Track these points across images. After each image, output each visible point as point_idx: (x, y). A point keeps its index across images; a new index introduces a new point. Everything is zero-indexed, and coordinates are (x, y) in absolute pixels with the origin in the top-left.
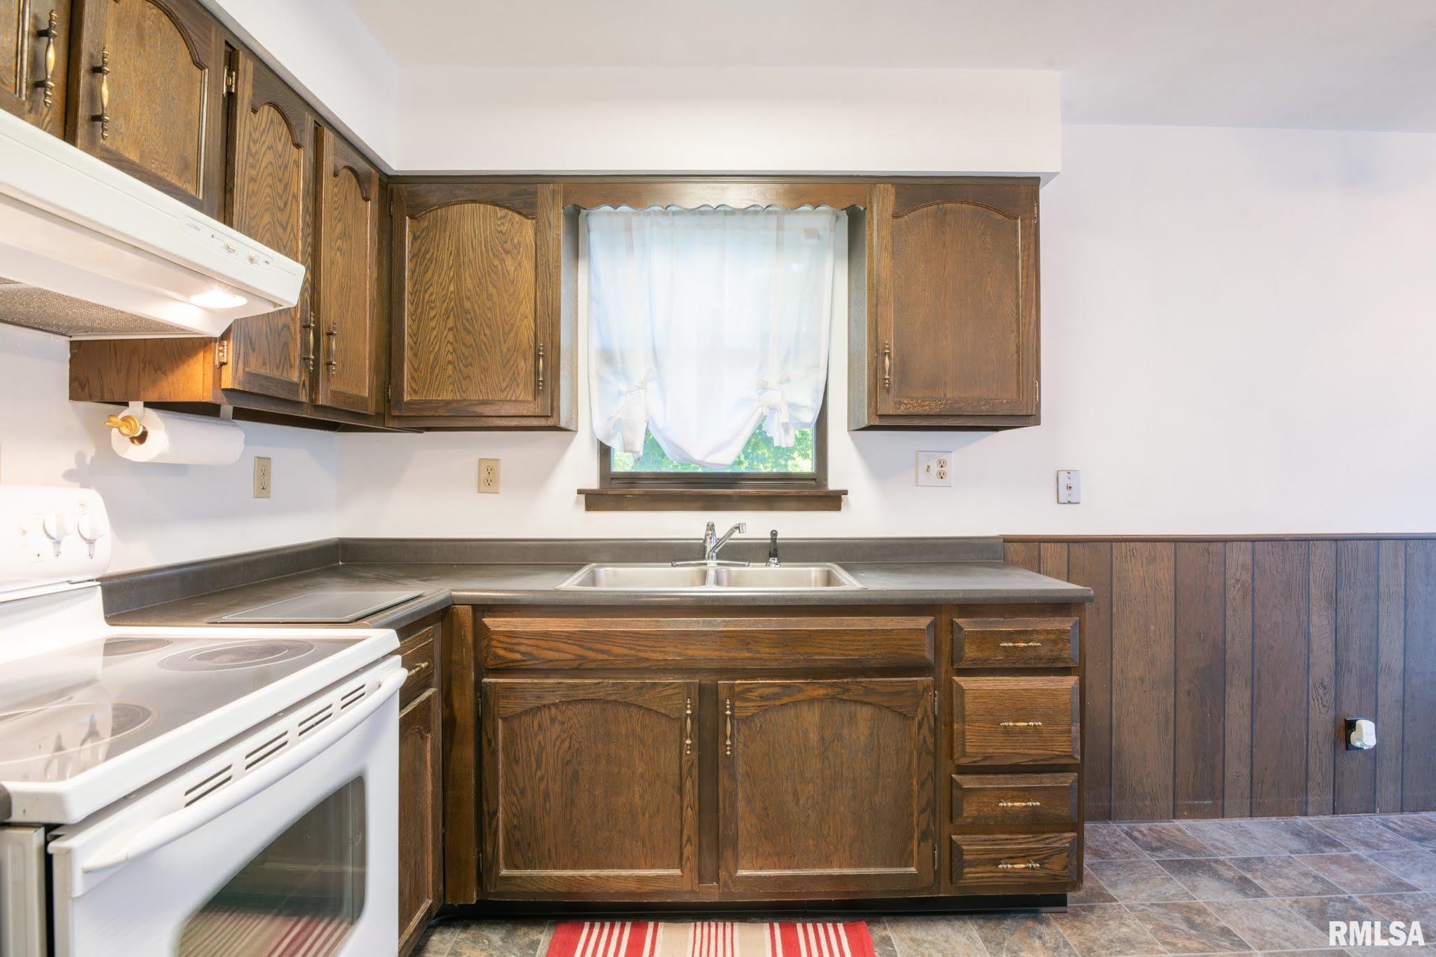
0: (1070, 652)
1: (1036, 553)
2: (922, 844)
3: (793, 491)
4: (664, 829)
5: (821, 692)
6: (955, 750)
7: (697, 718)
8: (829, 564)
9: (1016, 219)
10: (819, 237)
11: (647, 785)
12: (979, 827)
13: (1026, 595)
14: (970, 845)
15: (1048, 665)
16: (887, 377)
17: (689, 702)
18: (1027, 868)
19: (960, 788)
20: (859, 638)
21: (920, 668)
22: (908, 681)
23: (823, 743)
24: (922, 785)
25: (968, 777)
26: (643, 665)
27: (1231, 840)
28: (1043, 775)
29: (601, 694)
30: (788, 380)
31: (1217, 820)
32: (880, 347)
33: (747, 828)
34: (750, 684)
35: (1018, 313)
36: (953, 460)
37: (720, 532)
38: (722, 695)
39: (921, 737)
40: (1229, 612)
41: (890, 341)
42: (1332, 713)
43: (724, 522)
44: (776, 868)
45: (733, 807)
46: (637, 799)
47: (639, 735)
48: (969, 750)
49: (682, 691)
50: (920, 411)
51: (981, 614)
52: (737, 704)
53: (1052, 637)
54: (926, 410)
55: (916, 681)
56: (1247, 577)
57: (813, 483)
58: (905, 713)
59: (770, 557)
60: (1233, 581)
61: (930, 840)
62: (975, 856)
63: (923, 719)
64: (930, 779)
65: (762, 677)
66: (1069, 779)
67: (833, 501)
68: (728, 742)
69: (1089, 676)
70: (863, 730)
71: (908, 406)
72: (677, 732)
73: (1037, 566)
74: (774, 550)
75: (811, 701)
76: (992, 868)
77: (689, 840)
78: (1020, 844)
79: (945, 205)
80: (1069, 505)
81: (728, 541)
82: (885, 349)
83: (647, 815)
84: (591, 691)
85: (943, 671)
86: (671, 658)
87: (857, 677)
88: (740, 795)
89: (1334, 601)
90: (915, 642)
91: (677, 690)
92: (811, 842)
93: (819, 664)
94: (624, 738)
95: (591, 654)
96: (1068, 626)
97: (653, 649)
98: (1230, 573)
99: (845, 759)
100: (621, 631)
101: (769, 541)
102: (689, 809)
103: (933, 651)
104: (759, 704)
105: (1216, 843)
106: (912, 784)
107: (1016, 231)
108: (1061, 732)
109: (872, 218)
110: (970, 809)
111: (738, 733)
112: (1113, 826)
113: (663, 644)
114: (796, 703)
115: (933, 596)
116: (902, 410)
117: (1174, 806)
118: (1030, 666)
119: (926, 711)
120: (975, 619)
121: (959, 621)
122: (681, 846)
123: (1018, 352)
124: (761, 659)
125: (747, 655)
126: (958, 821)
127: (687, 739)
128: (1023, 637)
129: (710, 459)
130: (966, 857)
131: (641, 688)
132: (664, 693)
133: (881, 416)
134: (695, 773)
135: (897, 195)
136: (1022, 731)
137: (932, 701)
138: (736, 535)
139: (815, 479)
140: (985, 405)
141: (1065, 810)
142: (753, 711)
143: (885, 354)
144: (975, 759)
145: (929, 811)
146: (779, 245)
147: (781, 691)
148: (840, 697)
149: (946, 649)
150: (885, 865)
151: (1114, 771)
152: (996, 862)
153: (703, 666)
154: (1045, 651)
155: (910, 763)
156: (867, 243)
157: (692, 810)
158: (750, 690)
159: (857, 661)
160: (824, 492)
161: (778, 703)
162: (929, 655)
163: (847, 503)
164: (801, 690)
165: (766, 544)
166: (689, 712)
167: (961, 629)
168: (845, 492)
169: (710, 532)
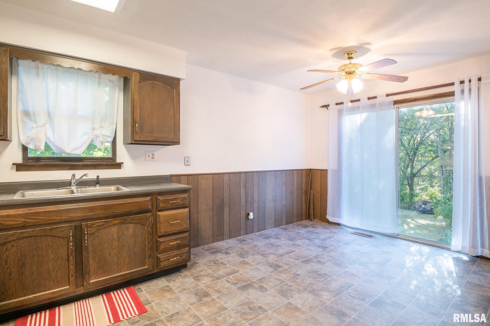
0: (187, 202)
1: (179, 179)
2: (149, 259)
3: (104, 163)
4: (62, 274)
5: (118, 222)
6: (158, 232)
7: (74, 236)
8: (118, 185)
9: (174, 89)
10: (114, 83)
11: (54, 261)
12: (165, 251)
13: (176, 189)
14: (162, 256)
15: (182, 206)
16: (137, 129)
17: (71, 231)
18: (177, 259)
19: (159, 242)
20: (130, 205)
21: (148, 211)
22: (144, 215)
23: (119, 237)
24: (149, 243)
25: (161, 238)
26: (52, 222)
27: (225, 245)
28: (180, 234)
29: (35, 234)
30: (102, 127)
31: (223, 241)
32: (135, 120)
33: (93, 267)
34: (93, 222)
35: (174, 115)
36: (156, 154)
37: (77, 177)
38: (83, 228)
39: (148, 230)
40: (224, 191)
41: (138, 119)
42: (245, 212)
43: (79, 174)
44: (103, 277)
45: (88, 262)
46: (51, 267)
47: (51, 246)
48: (161, 231)
49: (68, 228)
50: (147, 140)
51: (164, 195)
52: (89, 229)
53: (182, 199)
54: (148, 139)
55: (147, 215)
56: (228, 182)
57: (111, 160)
58: (143, 224)
59: (97, 184)
60: (225, 183)
61: (151, 258)
62: (164, 259)
63: (149, 225)
64: (151, 241)
65: (97, 220)
66: (187, 234)
67: (119, 166)
68: (86, 242)
69: (191, 207)
70: (131, 230)
71: (143, 138)
72: (66, 242)
73: (179, 182)
74: (98, 182)
75: (114, 225)
76: (168, 261)
77: (72, 276)
78: (175, 253)
79: (154, 82)
80: (188, 166)
81: (80, 180)
82: (136, 121)
83: (55, 271)
84: (30, 233)
85: (154, 211)
86: (64, 218)
87: (129, 216)
88: (90, 258)
89: (245, 187)
90: (146, 204)
91: (66, 228)
92: (115, 267)
93: (117, 214)
94: (44, 247)
95: (29, 221)
96: (186, 196)
97: (56, 216)
98: (225, 181)
99: (126, 240)
100: (42, 211)
101: (96, 179)
102: (72, 266)
103: (151, 206)
104: (96, 228)
105: (221, 246)
106: (146, 244)
107: (174, 92)
108: (185, 223)
109: (132, 81)
110: (162, 247)
111: (89, 238)
112: (199, 248)
113: (61, 214)
114: (109, 226)
115: (151, 191)
116: (141, 139)
117: (213, 240)
118: (177, 207)
119: (149, 222)
120: (163, 196)
121: (158, 197)
122: (69, 278)
123: (174, 125)
124: (97, 214)
125: (92, 214)
126: (158, 251)
127: (70, 243)
128: (175, 200)
129: (73, 152)
130: (161, 260)
131: (52, 229)
132: (61, 230)
133: (135, 141)
134: (74, 254)
135: (140, 76)
136: (175, 224)
137: (151, 220)
138: (85, 178)
139: (112, 159)
140: (165, 139)
141: (186, 242)
142: (95, 231)
143: (136, 122)
144: (163, 233)
145: (151, 250)
146: (99, 83)
147: (104, 223)
148: (124, 222)
149: (155, 205)
150: (138, 268)
151: (199, 234)
152: (169, 259)
153: (76, 219)
154: (181, 203)
155: (145, 238)
156: (130, 88)
157: (73, 266)
158: (93, 224)
159: (129, 211)
160: (115, 163)
161: (103, 227)
162: (150, 207)
163: (123, 167)
164: (111, 222)
165: (95, 180)
166: (71, 234)
167: (159, 199)
168: (123, 163)
169: (73, 177)
